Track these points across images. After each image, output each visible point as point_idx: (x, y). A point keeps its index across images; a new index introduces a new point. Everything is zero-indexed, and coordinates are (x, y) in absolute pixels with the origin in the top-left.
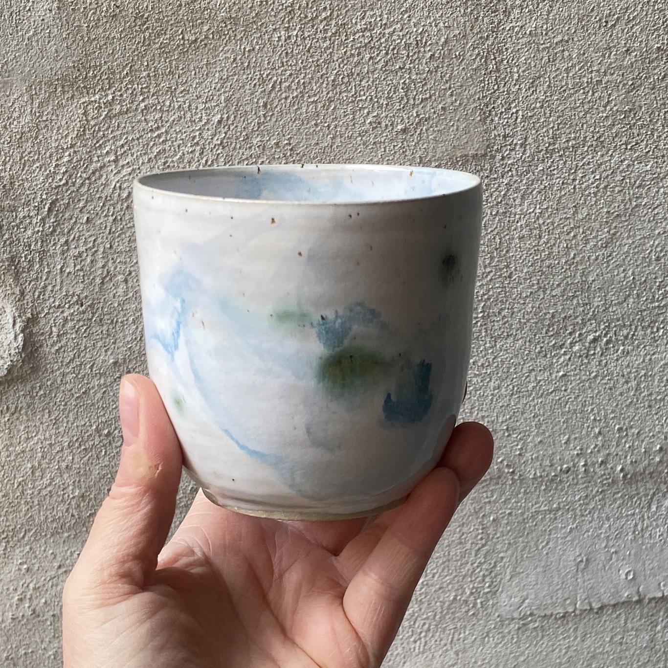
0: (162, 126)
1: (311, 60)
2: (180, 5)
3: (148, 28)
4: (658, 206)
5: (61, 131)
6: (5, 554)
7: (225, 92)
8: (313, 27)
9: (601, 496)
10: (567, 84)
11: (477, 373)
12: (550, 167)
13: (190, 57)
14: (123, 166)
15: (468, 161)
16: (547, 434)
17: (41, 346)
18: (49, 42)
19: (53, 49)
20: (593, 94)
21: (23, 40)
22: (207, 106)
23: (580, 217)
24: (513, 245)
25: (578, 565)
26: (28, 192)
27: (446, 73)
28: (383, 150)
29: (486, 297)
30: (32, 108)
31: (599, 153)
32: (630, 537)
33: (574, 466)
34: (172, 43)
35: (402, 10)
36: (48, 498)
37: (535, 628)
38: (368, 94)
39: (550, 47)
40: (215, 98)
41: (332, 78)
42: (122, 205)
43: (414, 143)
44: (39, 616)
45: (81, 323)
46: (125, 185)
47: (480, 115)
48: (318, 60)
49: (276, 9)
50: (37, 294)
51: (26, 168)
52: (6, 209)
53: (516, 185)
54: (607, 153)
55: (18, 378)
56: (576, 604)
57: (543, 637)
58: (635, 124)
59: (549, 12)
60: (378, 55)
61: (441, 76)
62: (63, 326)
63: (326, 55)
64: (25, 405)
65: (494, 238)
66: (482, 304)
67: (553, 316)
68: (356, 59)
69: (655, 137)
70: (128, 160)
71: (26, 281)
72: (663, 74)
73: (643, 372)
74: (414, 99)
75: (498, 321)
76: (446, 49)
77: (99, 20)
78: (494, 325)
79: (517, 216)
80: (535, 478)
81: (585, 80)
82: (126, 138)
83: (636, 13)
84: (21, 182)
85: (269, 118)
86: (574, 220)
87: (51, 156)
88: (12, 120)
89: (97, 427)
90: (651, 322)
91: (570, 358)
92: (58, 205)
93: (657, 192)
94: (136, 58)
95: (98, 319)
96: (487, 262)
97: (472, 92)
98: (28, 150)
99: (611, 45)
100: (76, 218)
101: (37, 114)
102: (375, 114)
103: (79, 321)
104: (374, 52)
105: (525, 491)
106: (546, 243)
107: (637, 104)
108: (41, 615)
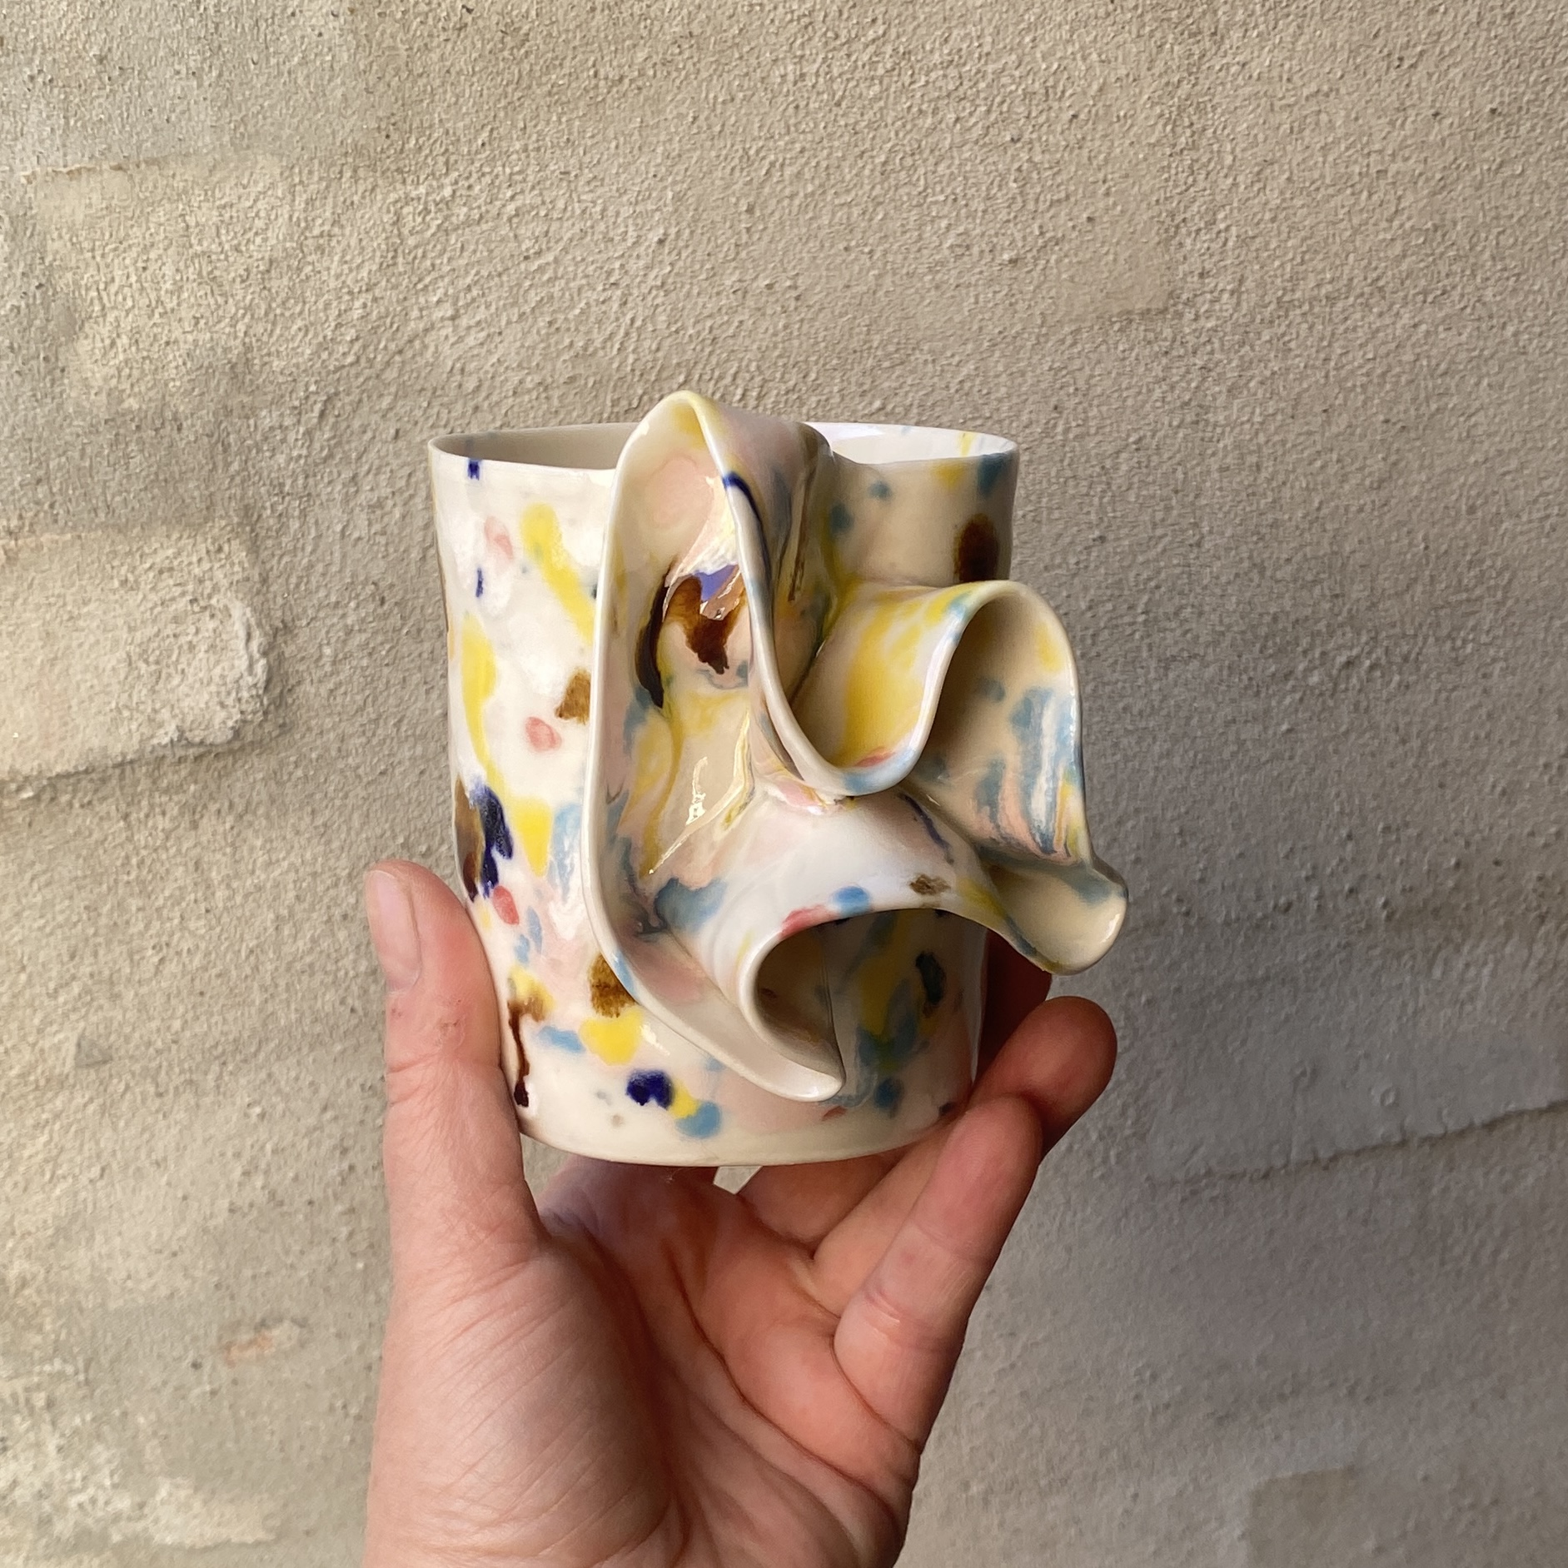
0: (549, 249)
1: (842, 123)
2: (593, 9)
3: (527, 54)
4: (1478, 411)
5: (348, 258)
6: (218, 1087)
7: (675, 183)
8: (849, 56)
9: (1343, 955)
10: (1322, 176)
11: (1130, 727)
12: (1283, 335)
13: (609, 113)
14: (469, 328)
15: (1131, 321)
16: (1253, 841)
17: (299, 683)
18: (330, 81)
19: (339, 93)
20: (1370, 195)
21: (280, 74)
22: (638, 209)
23: (1334, 429)
24: (1208, 484)
25: (1296, 1081)
26: (281, 379)
27: (1100, 152)
28: (972, 300)
29: (1153, 584)
30: (293, 211)
31: (1375, 310)
32: (1393, 1027)
33: (1299, 898)
34: (574, 85)
35: (1022, 26)
36: (305, 978)
37: (1213, 1200)
38: (949, 190)
39: (1296, 103)
40: (654, 194)
41: (883, 158)
42: (465, 404)
43: (1032, 288)
44: (281, 1204)
45: (380, 638)
46: (472, 366)
47: (1158, 233)
48: (856, 123)
49: (781, 20)
50: (293, 580)
51: (278, 331)
52: (235, 413)
53: (1219, 370)
54: (1390, 308)
55: (252, 743)
56: (1288, 1155)
57: (1226, 1214)
58: (1442, 254)
59: (1296, 38)
60: (971, 114)
61: (1089, 158)
62: (345, 642)
63: (871, 113)
64: (264, 796)
65: (1175, 471)
66: (1145, 598)
67: (1275, 619)
68: (929, 121)
69: (1479, 280)
70: (482, 314)
71: (273, 555)
72: (1498, 160)
73: (1433, 723)
74: (1037, 201)
75: (1172, 630)
76: (1100, 104)
77: (431, 36)
78: (1164, 639)
79: (1219, 430)
80: (1227, 923)
81: (1357, 170)
82: (478, 273)
83: (1455, 44)
84: (266, 359)
85: (756, 236)
86: (1323, 435)
87: (327, 306)
88: (250, 235)
89: (407, 839)
90: (1453, 629)
91: (1301, 700)
92: (339, 404)
93: (1477, 384)
94: (502, 114)
95: (414, 630)
96: (1159, 515)
97: (1146, 188)
98: (283, 295)
99: (1408, 103)
100: (375, 431)
101: (303, 225)
102: (961, 229)
103: (375, 633)
104: (964, 109)
105: (1208, 947)
106: (1269, 481)
107: (1448, 216)
108: (287, 1201)
